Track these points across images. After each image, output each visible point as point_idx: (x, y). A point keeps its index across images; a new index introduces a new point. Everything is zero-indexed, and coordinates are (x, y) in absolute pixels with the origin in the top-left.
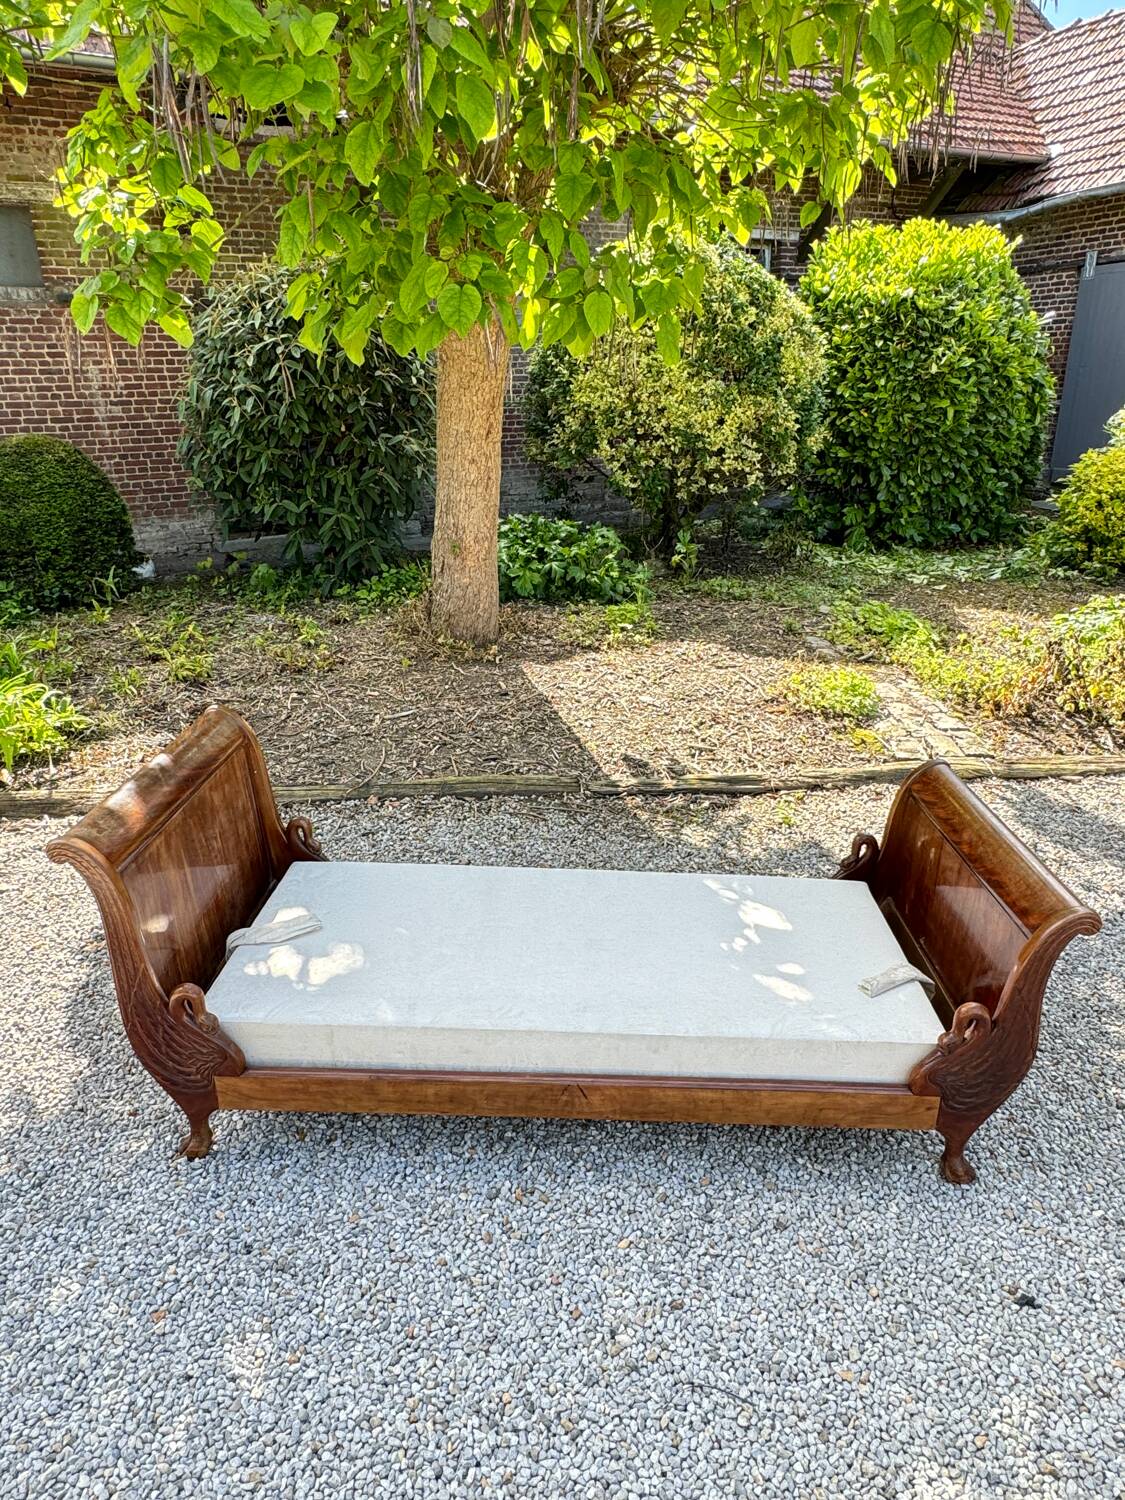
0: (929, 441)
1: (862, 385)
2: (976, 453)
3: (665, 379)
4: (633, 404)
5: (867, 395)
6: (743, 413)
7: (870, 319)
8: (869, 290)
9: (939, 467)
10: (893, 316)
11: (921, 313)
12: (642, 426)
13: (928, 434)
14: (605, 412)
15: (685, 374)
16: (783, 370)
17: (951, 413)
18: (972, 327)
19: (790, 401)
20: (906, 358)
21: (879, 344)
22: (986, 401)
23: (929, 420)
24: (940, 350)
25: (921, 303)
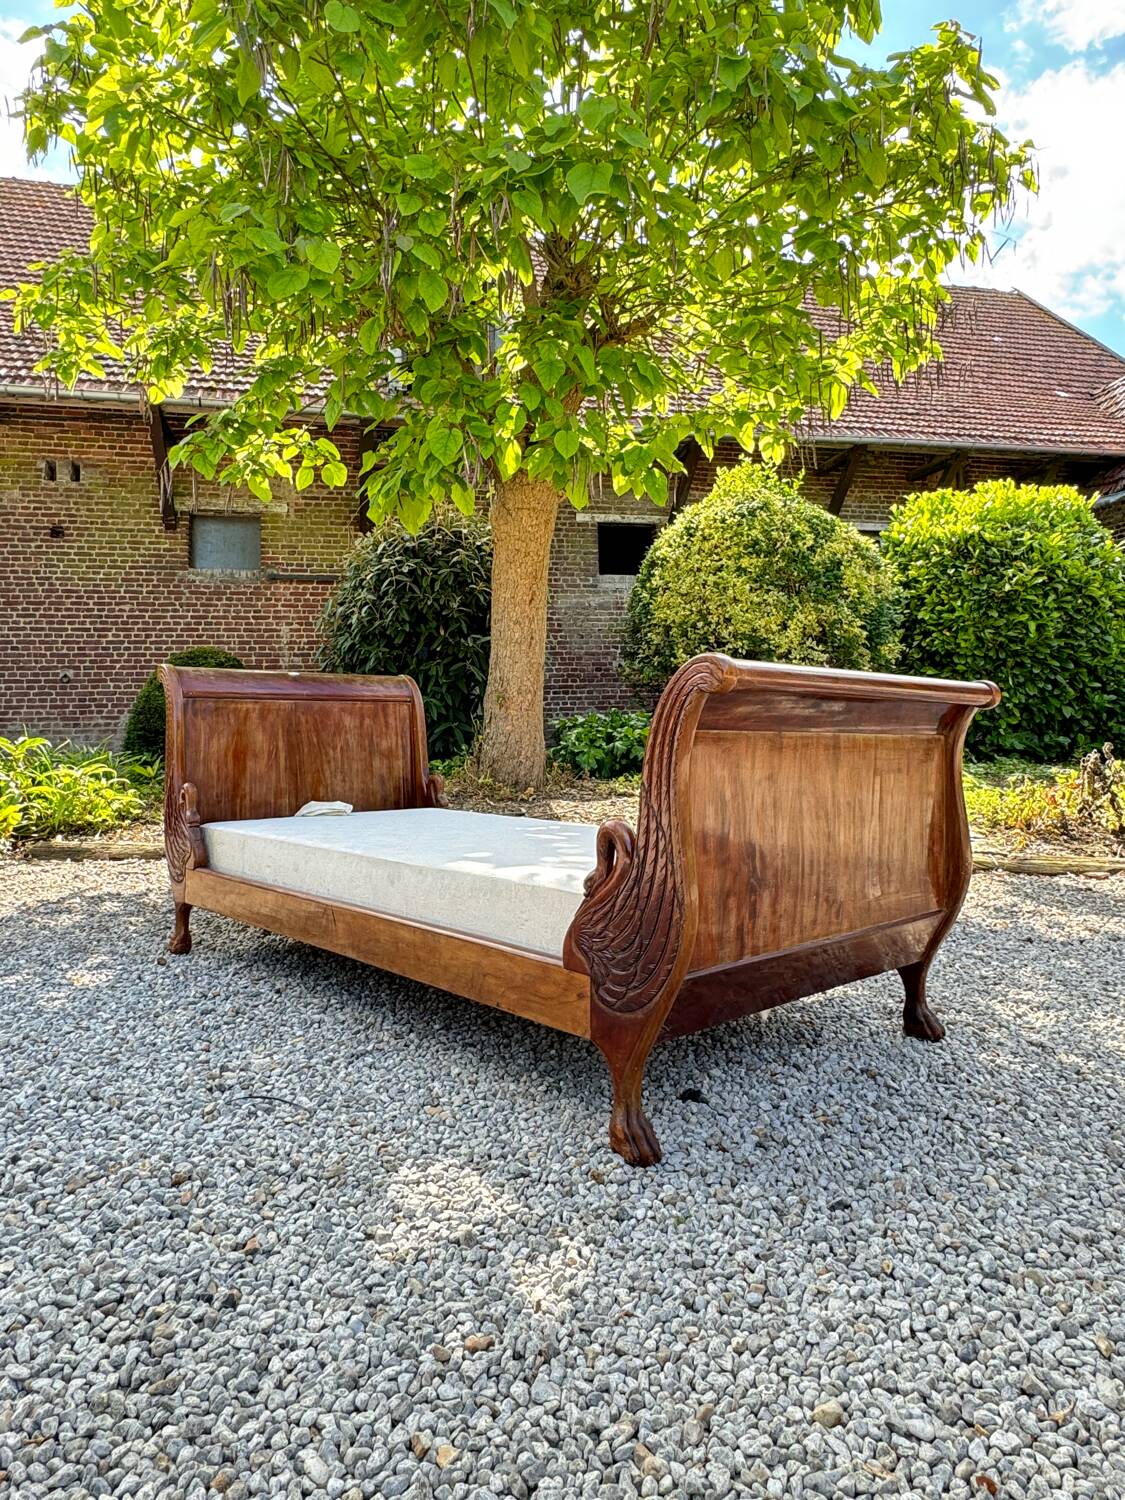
0: (1016, 654)
1: (939, 608)
2: (1072, 666)
3: (730, 592)
4: (704, 616)
5: (945, 615)
6: (806, 617)
7: (941, 554)
8: (939, 532)
9: (1032, 679)
10: (962, 550)
11: (989, 545)
12: (713, 633)
13: (1014, 647)
14: (680, 625)
15: (748, 587)
16: (844, 585)
17: (1032, 626)
18: (1042, 554)
19: (855, 610)
20: (979, 582)
21: (951, 571)
22: (1072, 618)
23: (1011, 633)
24: (1010, 572)
25: (987, 536)
